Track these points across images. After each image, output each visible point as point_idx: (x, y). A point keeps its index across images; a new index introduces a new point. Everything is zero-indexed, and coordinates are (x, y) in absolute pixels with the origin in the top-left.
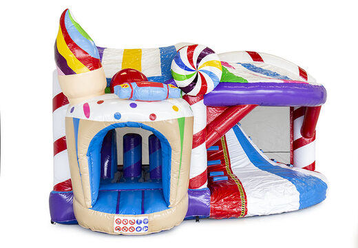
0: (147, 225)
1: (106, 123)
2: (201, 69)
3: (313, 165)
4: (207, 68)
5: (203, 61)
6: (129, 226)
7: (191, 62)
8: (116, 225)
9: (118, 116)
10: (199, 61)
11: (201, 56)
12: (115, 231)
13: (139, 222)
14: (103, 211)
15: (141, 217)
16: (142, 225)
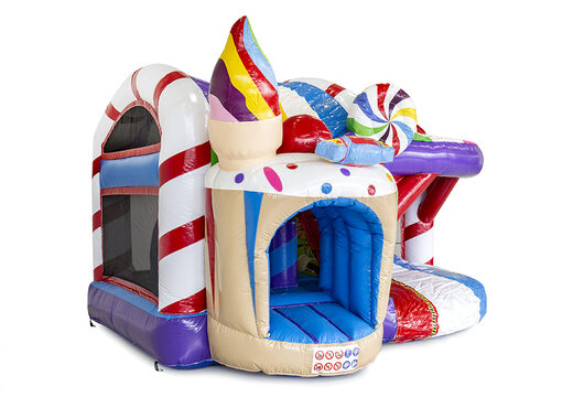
0: (356, 358)
1: (308, 199)
2: (395, 120)
3: (432, 261)
4: (400, 119)
5: (397, 107)
6: (334, 361)
7: (381, 107)
8: (315, 361)
9: (327, 189)
10: (392, 106)
11: (396, 101)
12: (313, 372)
13: (347, 354)
14: (290, 341)
15: (351, 346)
16: (352, 358)
